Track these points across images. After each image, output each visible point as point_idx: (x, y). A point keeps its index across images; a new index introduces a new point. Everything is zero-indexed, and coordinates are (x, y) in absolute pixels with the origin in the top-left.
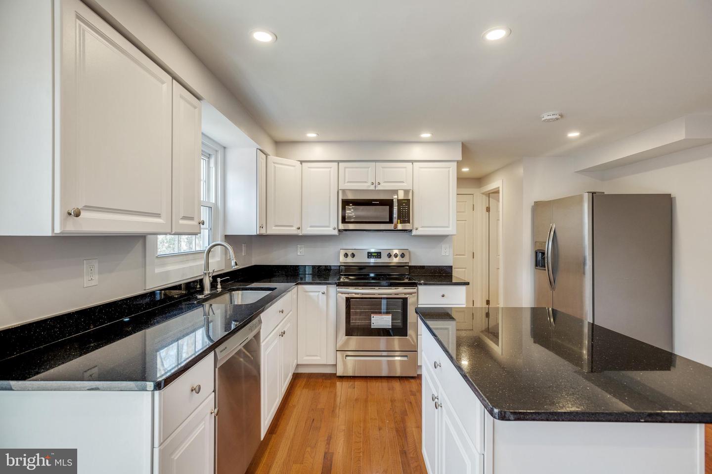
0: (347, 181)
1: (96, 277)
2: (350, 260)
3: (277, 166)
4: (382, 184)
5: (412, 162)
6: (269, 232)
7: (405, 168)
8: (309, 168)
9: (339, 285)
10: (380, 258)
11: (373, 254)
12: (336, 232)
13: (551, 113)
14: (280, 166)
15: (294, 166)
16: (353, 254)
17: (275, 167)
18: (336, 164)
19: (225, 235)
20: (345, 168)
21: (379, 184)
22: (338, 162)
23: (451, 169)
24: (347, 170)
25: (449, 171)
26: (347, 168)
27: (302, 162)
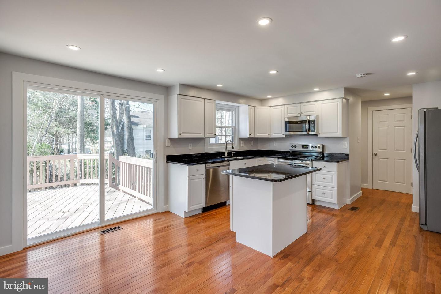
0: (288, 113)
1: (192, 148)
2: (294, 149)
3: (259, 110)
4: (304, 113)
5: (318, 101)
6: (256, 136)
7: (314, 104)
8: (274, 109)
9: (279, 158)
10: (308, 148)
11: (305, 146)
12: (284, 136)
13: (359, 74)
14: (260, 110)
15: (267, 109)
16: (295, 146)
17: (258, 110)
18: (284, 106)
19: (239, 138)
20: (288, 107)
21: (302, 113)
22: (285, 105)
23: (339, 102)
24: (288, 108)
25: (337, 104)
26: (289, 107)
27: (271, 107)
